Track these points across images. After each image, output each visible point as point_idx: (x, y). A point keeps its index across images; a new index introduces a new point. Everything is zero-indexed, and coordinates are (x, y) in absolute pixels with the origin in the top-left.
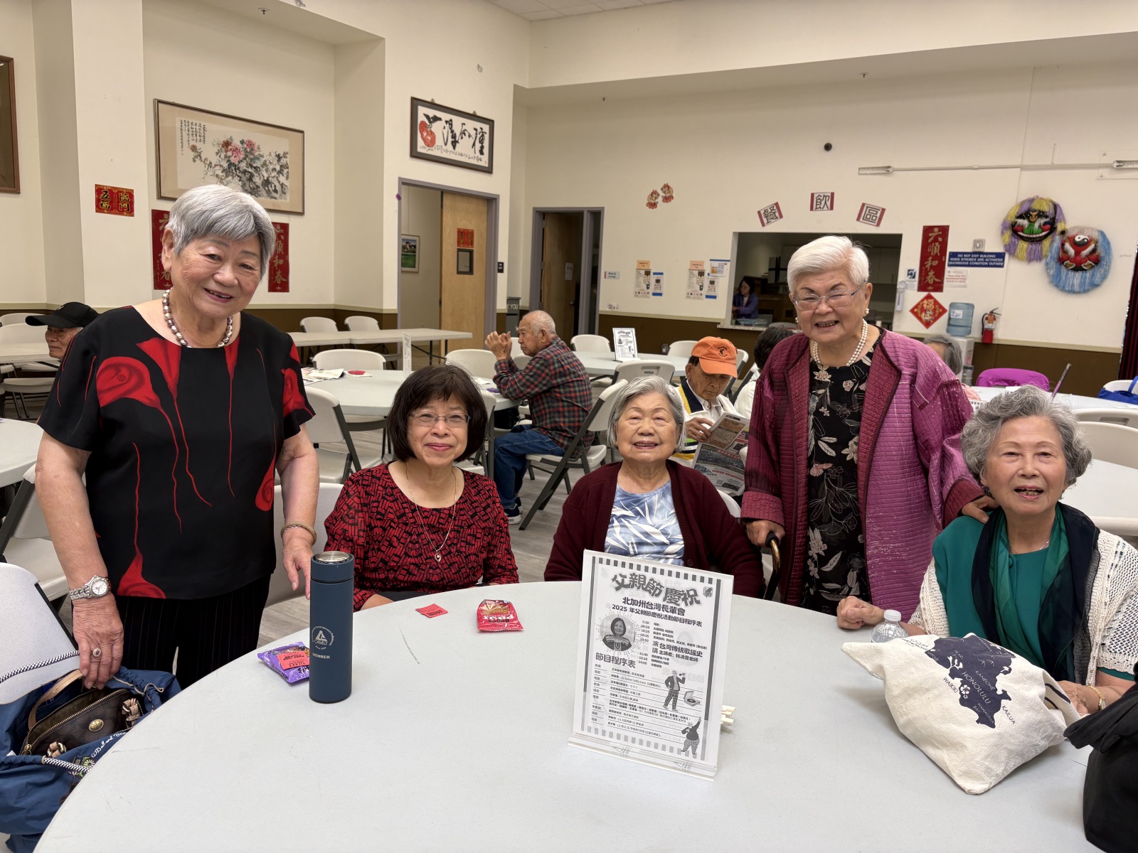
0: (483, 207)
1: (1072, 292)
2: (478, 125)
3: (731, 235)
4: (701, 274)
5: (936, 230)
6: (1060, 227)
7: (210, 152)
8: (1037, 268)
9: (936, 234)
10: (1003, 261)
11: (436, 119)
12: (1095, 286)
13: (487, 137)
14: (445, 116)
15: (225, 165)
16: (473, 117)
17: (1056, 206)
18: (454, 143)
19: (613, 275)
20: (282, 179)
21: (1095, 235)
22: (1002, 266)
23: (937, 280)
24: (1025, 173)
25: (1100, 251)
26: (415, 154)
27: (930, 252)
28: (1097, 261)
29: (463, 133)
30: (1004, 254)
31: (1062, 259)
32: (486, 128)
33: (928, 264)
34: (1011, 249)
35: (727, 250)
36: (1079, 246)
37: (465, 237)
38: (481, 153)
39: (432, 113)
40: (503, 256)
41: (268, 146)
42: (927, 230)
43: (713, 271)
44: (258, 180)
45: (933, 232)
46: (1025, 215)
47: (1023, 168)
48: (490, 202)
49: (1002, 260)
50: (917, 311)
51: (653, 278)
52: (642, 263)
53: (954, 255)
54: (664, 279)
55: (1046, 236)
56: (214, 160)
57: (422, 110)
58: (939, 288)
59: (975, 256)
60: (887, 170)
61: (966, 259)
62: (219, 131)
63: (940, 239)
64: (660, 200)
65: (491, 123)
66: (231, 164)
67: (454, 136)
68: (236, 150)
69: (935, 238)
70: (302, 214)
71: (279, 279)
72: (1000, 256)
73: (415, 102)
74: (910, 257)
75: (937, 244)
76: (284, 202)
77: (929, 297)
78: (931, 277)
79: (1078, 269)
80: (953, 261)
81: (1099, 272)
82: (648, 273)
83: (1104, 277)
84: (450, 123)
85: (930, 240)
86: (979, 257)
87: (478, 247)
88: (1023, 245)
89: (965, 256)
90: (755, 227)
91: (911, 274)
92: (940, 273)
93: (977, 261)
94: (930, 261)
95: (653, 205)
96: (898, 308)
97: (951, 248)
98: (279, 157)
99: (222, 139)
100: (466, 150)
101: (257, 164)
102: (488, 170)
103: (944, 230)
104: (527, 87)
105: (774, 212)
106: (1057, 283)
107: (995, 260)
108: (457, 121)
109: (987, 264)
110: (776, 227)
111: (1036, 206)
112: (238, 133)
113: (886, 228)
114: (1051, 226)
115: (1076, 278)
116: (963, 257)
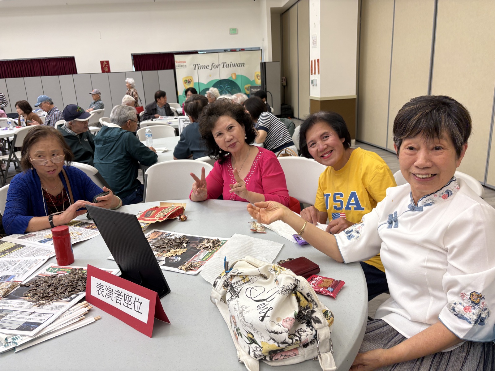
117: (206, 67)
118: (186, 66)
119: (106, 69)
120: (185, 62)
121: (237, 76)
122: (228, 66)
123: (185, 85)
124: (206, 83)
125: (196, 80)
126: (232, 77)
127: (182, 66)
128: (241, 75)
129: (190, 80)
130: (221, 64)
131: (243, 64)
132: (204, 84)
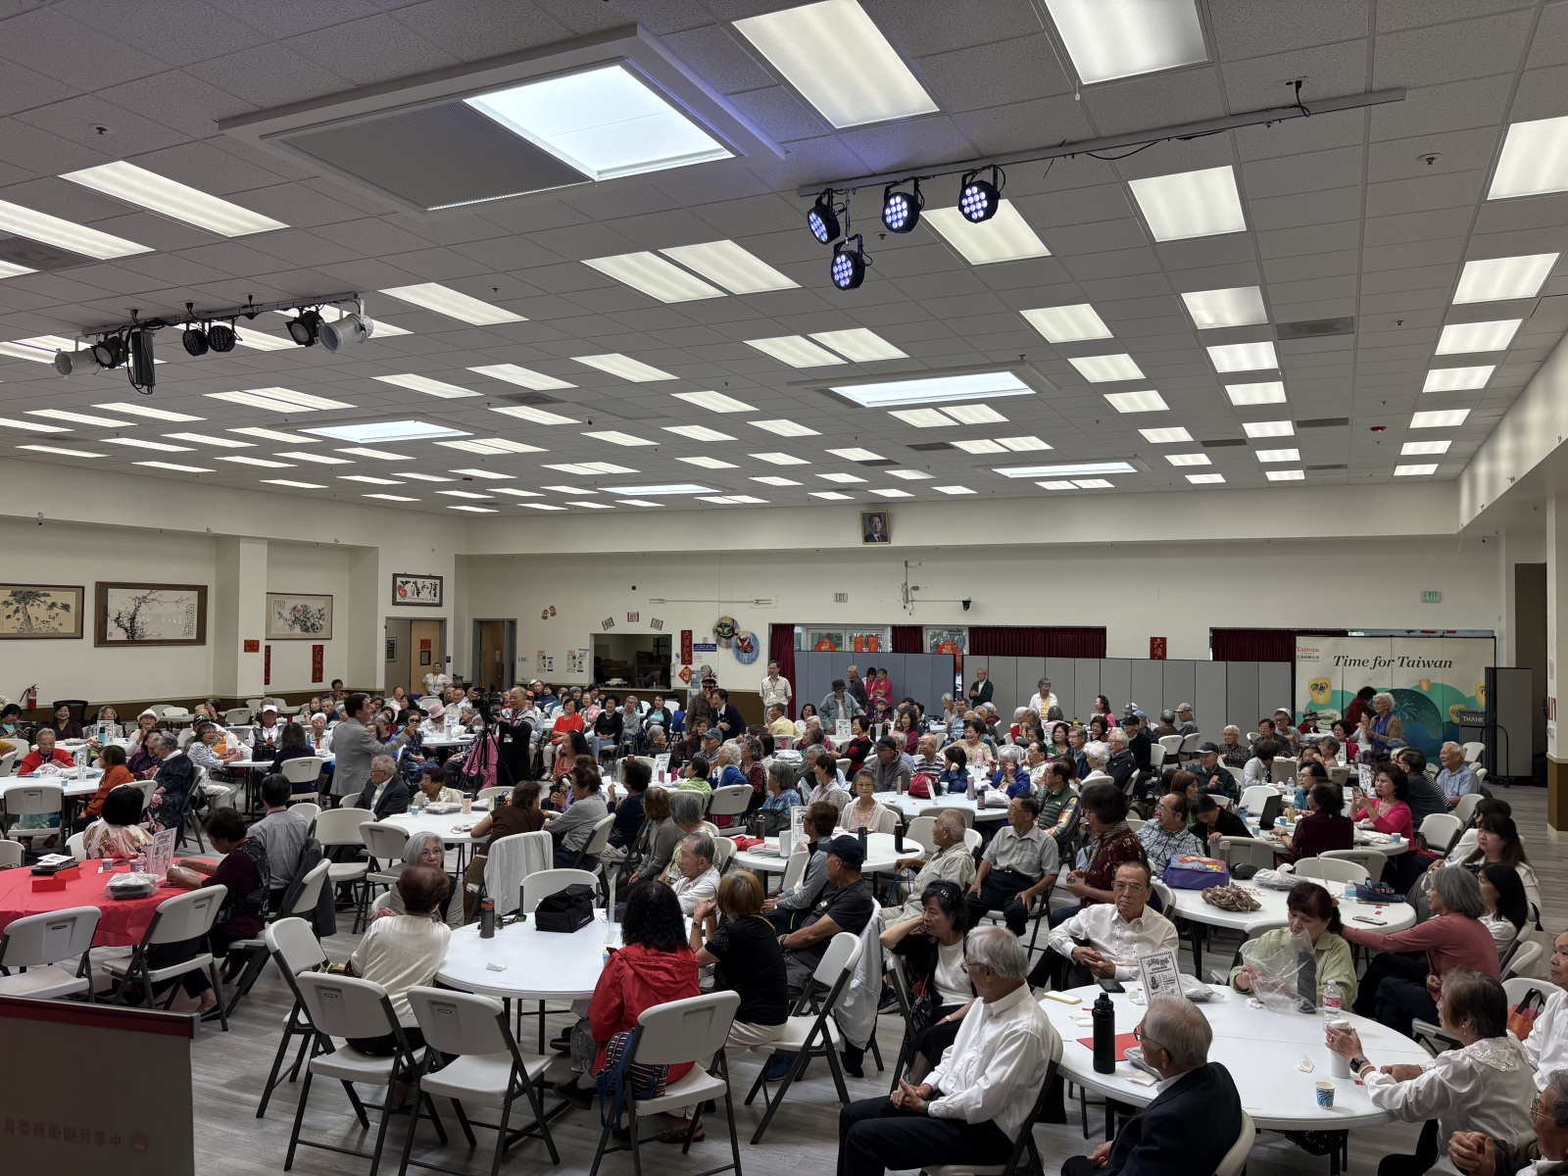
0: (437, 625)
1: (745, 663)
2: (432, 581)
3: (588, 636)
4: (574, 658)
5: (687, 632)
6: (736, 631)
7: (286, 614)
8: (730, 651)
9: (687, 634)
10: (715, 649)
11: (407, 582)
12: (754, 660)
13: (438, 587)
14: (412, 580)
15: (293, 619)
16: (430, 577)
17: (733, 620)
18: (418, 594)
19: (523, 660)
20: (321, 622)
21: (749, 635)
22: (714, 651)
23: (689, 658)
24: (721, 604)
25: (752, 643)
26: (395, 603)
27: (685, 644)
28: (752, 648)
29: (423, 587)
31: (738, 647)
32: (438, 582)
33: (685, 650)
34: (718, 641)
35: (587, 644)
36: (743, 641)
37: (425, 644)
38: (435, 596)
39: (404, 580)
40: (450, 652)
41: (314, 606)
42: (683, 632)
43: (581, 656)
44: (309, 624)
45: (685, 633)
46: (720, 626)
47: (720, 602)
48: (442, 622)
50: (682, 675)
51: (547, 661)
52: (540, 652)
53: (695, 645)
54: (553, 661)
55: (732, 636)
56: (288, 617)
57: (399, 579)
58: (690, 663)
59: (704, 645)
60: (662, 601)
62: (291, 603)
63: (690, 637)
64: (549, 615)
65: (440, 578)
66: (296, 618)
67: (418, 590)
68: (299, 611)
69: (686, 636)
70: (330, 639)
71: (317, 675)
72: (715, 645)
73: (395, 576)
74: (676, 647)
75: (688, 640)
76: (321, 634)
77: (687, 668)
78: (687, 659)
79: (746, 652)
80: (695, 648)
81: (754, 653)
82: (544, 658)
83: (757, 656)
84: (415, 583)
85: (684, 638)
87: (434, 649)
88: (724, 640)
89: (700, 646)
90: (601, 631)
91: (677, 656)
92: (690, 655)
93: (704, 648)
94: (686, 648)
95: (545, 618)
96: (672, 674)
97: (694, 641)
98: (320, 611)
99: (292, 606)
100: (426, 596)
101: (309, 616)
102: (440, 605)
103: (690, 632)
104: (463, 553)
105: (609, 623)
106: (738, 658)
107: (712, 648)
108: (420, 582)
109: (710, 650)
110: (611, 631)
111: (724, 622)
112: (299, 602)
113: (664, 631)
114: (732, 630)
115: (746, 656)
119: (1160, 653)
120: (1317, 651)
121: (1432, 686)
122: (1412, 664)
123: (1313, 693)
126: (1420, 686)
127: (1310, 657)
128: (1443, 685)
129: (1324, 685)
130: (1396, 659)
131: (1448, 664)
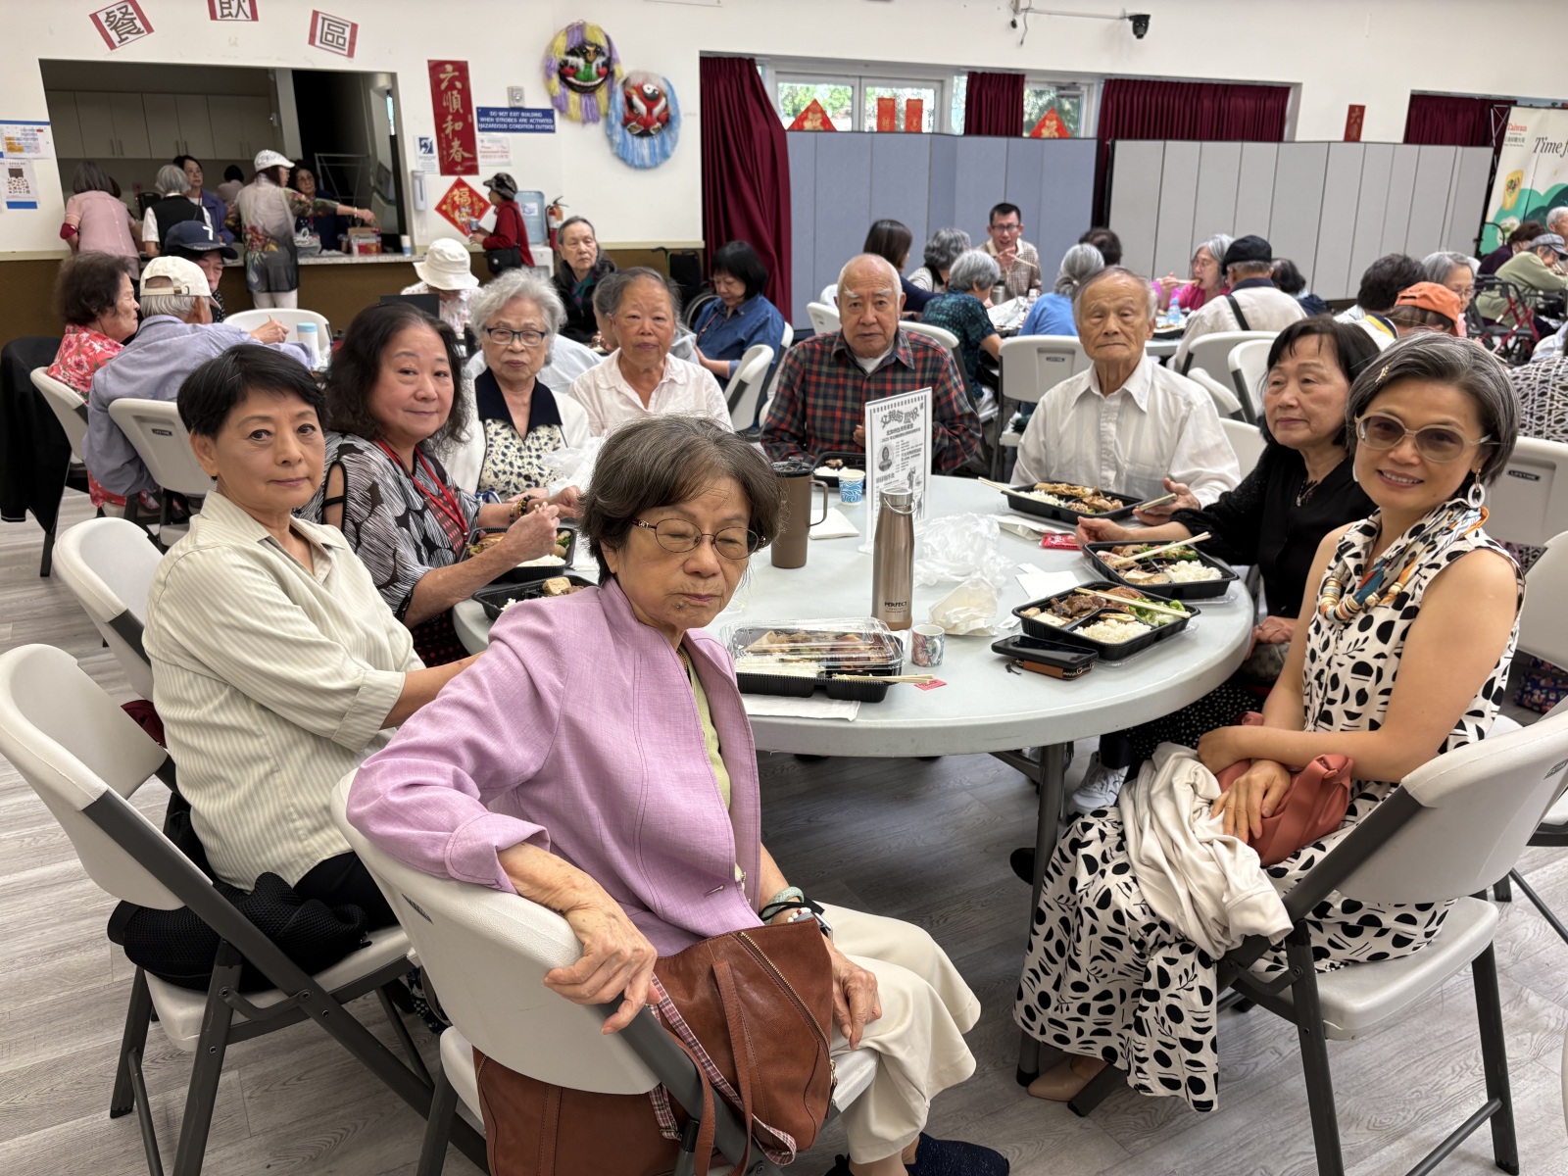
5: (449, 68)
6: (619, 72)
8: (596, 130)
9: (450, 75)
10: (553, 123)
17: (607, 39)
22: (552, 131)
23: (467, 155)
27: (448, 107)
28: (665, 123)
30: (552, 110)
31: (626, 123)
33: (449, 127)
34: (561, 105)
36: (651, 100)
42: (436, 67)
43: (12, 148)
45: (444, 72)
46: (579, 50)
49: (550, 121)
50: (446, 209)
53: (484, 112)
55: (602, 85)
58: (471, 168)
59: (516, 114)
61: (503, 120)
63: (458, 85)
69: (449, 79)
72: (547, 114)
75: (455, 92)
77: (460, 184)
78: (457, 150)
79: (645, 133)
80: (485, 123)
81: (670, 138)
85: (444, 86)
86: (520, 117)
89: (501, 114)
91: (424, 145)
92: (469, 144)
93: (518, 123)
94: (450, 123)
97: (477, 102)
103: (461, 68)
105: (130, 18)
107: (540, 121)
109: (531, 127)
110: (137, 51)
113: (366, 61)
115: (643, 147)
116: (498, 116)
117: (1554, 147)
118: (1523, 140)
119: (1354, 134)
120: (1524, 129)
124: (1542, 193)
125: (1526, 185)
127: (1516, 139)
132: (1539, 194)
